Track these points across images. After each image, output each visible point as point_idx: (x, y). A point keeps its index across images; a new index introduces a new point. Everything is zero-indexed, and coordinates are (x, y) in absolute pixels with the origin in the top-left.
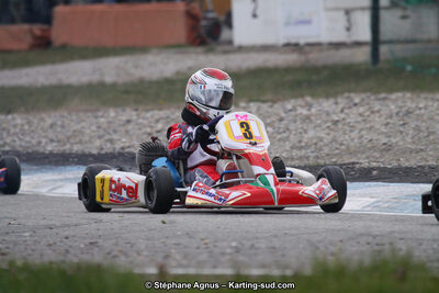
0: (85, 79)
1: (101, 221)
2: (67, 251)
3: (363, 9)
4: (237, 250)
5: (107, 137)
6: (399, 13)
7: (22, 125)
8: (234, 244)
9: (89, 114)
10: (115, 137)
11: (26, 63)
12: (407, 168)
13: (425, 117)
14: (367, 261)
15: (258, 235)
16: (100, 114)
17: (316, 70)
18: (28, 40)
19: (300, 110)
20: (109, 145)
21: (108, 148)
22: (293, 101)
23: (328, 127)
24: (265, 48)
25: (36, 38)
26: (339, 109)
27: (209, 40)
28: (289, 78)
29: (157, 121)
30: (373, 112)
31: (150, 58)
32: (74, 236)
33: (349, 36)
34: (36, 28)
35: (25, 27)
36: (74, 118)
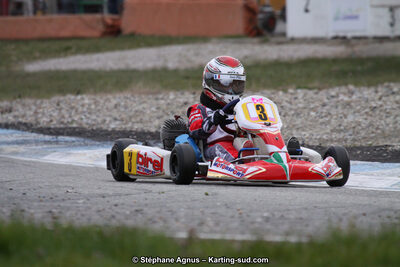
0: (150, 65)
1: (151, 191)
2: (113, 217)
4: (267, 220)
7: (90, 105)
8: (266, 214)
9: (151, 96)
11: (97, 49)
15: (291, 208)
16: (161, 96)
17: (361, 61)
18: (101, 28)
19: (341, 97)
22: (337, 89)
23: (366, 113)
24: (315, 41)
25: (108, 26)
26: (377, 97)
27: (265, 32)
28: (335, 68)
31: (210, 46)
32: (123, 204)
33: (393, 31)
34: (108, 17)
35: (98, 16)
36: (137, 99)
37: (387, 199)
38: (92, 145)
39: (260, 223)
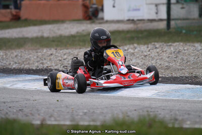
0: (35, 35)
1: (29, 100)
2: (7, 113)
3: (163, 4)
5: (41, 62)
6: (180, 6)
7: (3, 56)
8: (85, 111)
9: (34, 51)
10: (45, 62)
11: (8, 27)
12: (175, 77)
13: (187, 54)
15: (99, 107)
16: (39, 51)
17: (141, 32)
18: (10, 16)
19: (130, 50)
20: (41, 65)
21: (41, 67)
22: (128, 46)
23: (142, 58)
24: (118, 22)
26: (148, 50)
27: (93, 18)
28: (129, 35)
29: (65, 55)
30: (163, 51)
31: (65, 25)
32: (14, 107)
33: (157, 17)
34: (14, 11)
35: (8, 10)
36: (27, 52)
37: (149, 102)
38: (2, 76)
39: (81, 115)
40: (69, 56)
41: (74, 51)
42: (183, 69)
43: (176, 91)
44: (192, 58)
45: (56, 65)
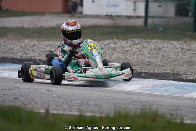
0: (16, 26)
1: (20, 88)
2: (5, 101)
3: (142, 1)
4: (80, 105)
5: (24, 52)
8: (79, 102)
9: (17, 41)
10: (28, 52)
12: (157, 73)
13: (167, 51)
14: (138, 112)
15: (90, 99)
16: (22, 41)
17: (119, 27)
19: (111, 45)
20: (25, 55)
21: (24, 56)
22: (108, 41)
23: (123, 53)
24: (97, 16)
26: (129, 45)
27: (72, 11)
28: (107, 30)
29: (47, 46)
30: (143, 48)
31: (45, 18)
32: (7, 94)
33: (135, 13)
36: (10, 42)
37: (136, 96)
40: (52, 47)
41: (56, 43)
42: (164, 65)
43: (161, 86)
44: (172, 55)
45: (39, 56)
